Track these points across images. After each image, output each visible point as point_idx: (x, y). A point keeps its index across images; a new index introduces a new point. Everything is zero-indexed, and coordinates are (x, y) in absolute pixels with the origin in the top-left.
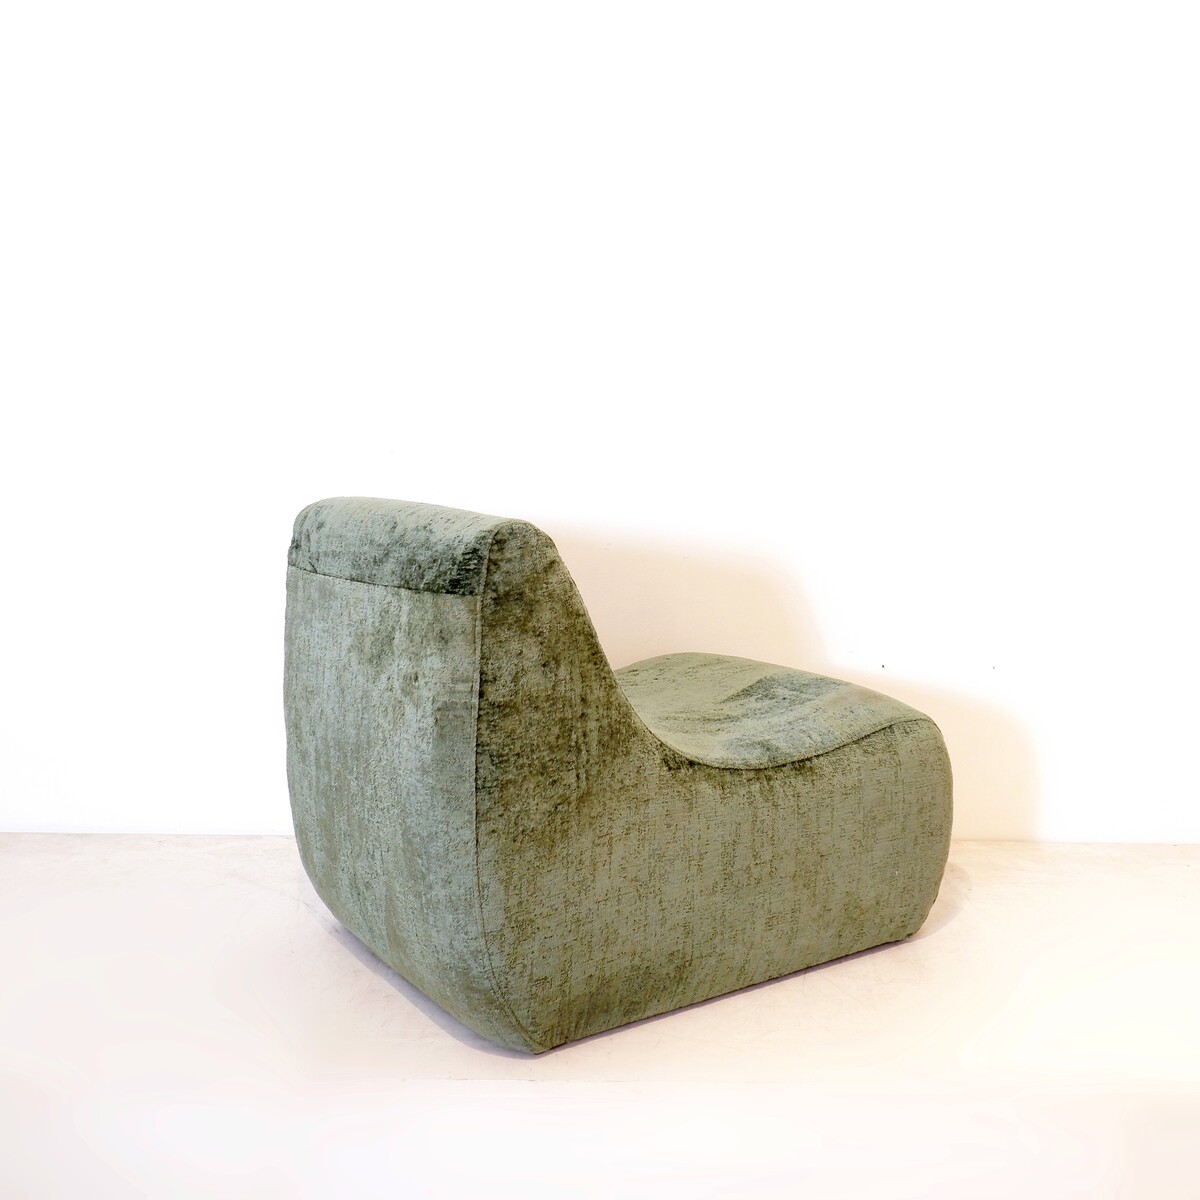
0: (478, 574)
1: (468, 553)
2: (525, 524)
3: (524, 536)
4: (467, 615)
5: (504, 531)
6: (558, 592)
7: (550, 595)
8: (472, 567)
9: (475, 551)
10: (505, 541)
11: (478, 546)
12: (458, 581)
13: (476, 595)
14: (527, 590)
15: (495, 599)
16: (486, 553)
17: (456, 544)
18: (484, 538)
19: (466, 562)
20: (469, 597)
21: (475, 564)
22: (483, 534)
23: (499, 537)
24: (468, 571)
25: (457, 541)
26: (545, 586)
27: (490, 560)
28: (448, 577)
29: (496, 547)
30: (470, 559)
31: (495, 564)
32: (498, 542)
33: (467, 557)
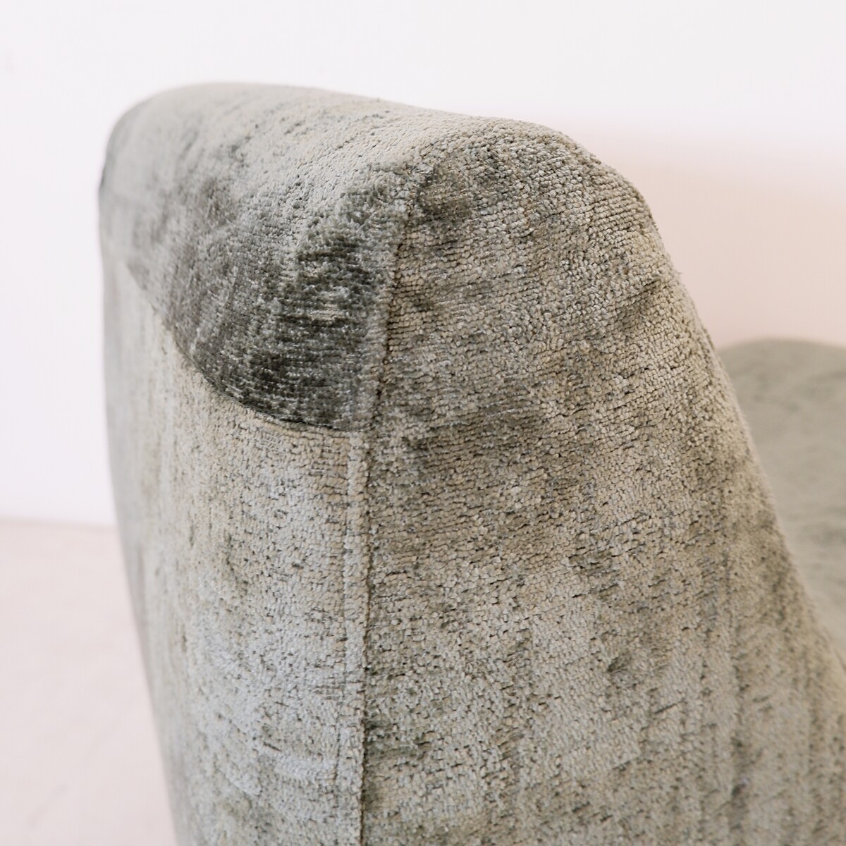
0: (353, 344)
1: (318, 257)
2: (545, 140)
3: (543, 189)
4: (308, 508)
5: (458, 168)
6: (669, 399)
7: (643, 421)
8: (330, 313)
9: (343, 248)
10: (463, 212)
11: (354, 231)
12: (280, 364)
13: (346, 426)
14: (550, 409)
15: (420, 446)
16: (384, 259)
17: (287, 210)
18: (378, 195)
19: (309, 291)
20: (319, 435)
21: (342, 304)
22: (376, 181)
23: (438, 194)
24: (317, 327)
25: (291, 202)
26: (620, 383)
27: (398, 285)
28: (250, 342)
29: (423, 237)
30: (322, 281)
31: (422, 305)
32: (435, 214)
33: (315, 270)
